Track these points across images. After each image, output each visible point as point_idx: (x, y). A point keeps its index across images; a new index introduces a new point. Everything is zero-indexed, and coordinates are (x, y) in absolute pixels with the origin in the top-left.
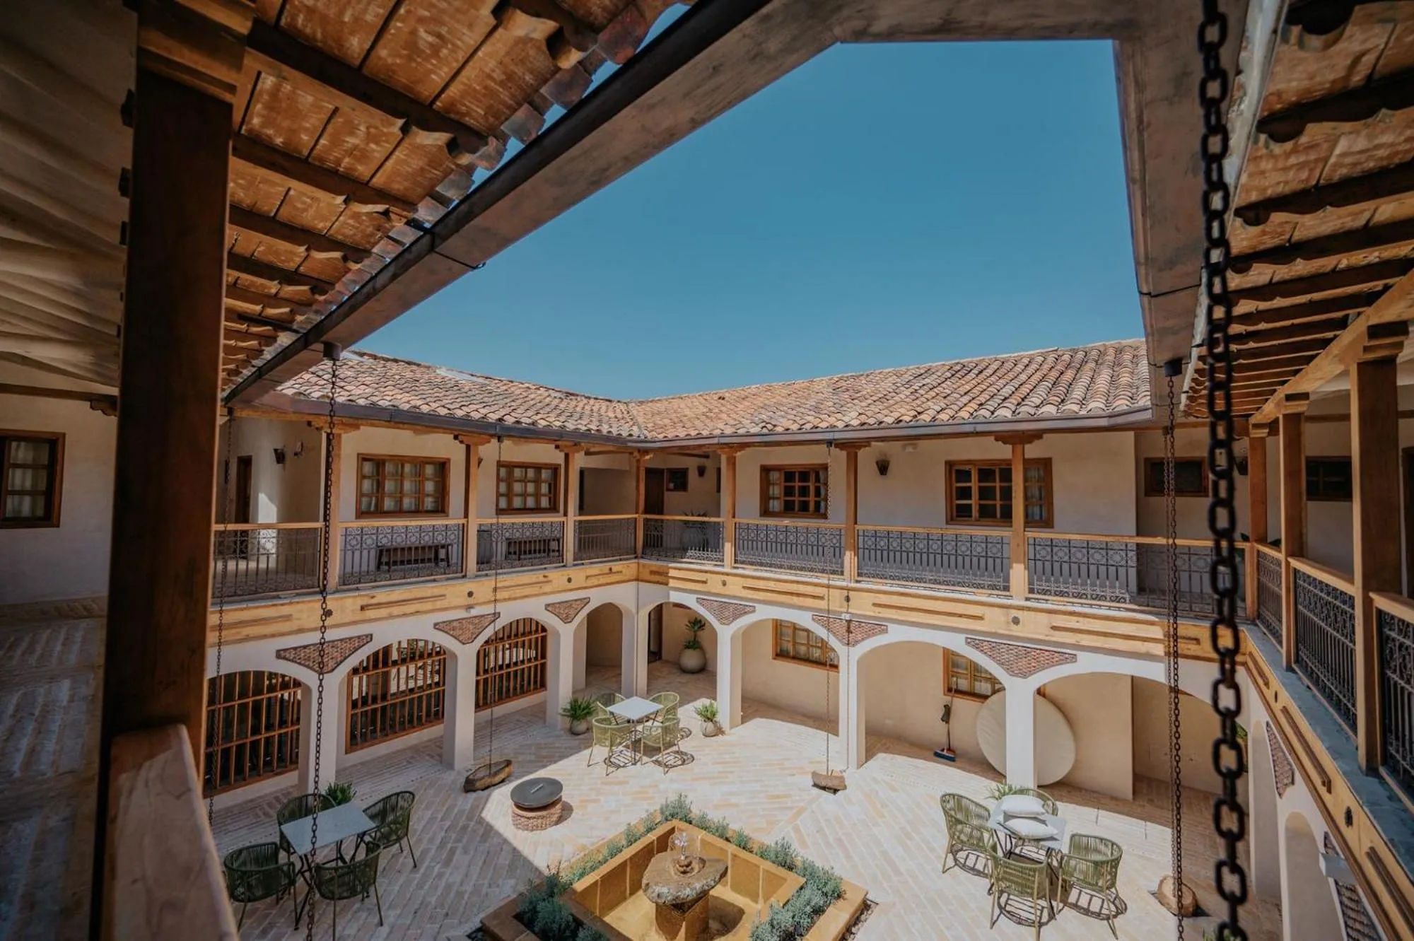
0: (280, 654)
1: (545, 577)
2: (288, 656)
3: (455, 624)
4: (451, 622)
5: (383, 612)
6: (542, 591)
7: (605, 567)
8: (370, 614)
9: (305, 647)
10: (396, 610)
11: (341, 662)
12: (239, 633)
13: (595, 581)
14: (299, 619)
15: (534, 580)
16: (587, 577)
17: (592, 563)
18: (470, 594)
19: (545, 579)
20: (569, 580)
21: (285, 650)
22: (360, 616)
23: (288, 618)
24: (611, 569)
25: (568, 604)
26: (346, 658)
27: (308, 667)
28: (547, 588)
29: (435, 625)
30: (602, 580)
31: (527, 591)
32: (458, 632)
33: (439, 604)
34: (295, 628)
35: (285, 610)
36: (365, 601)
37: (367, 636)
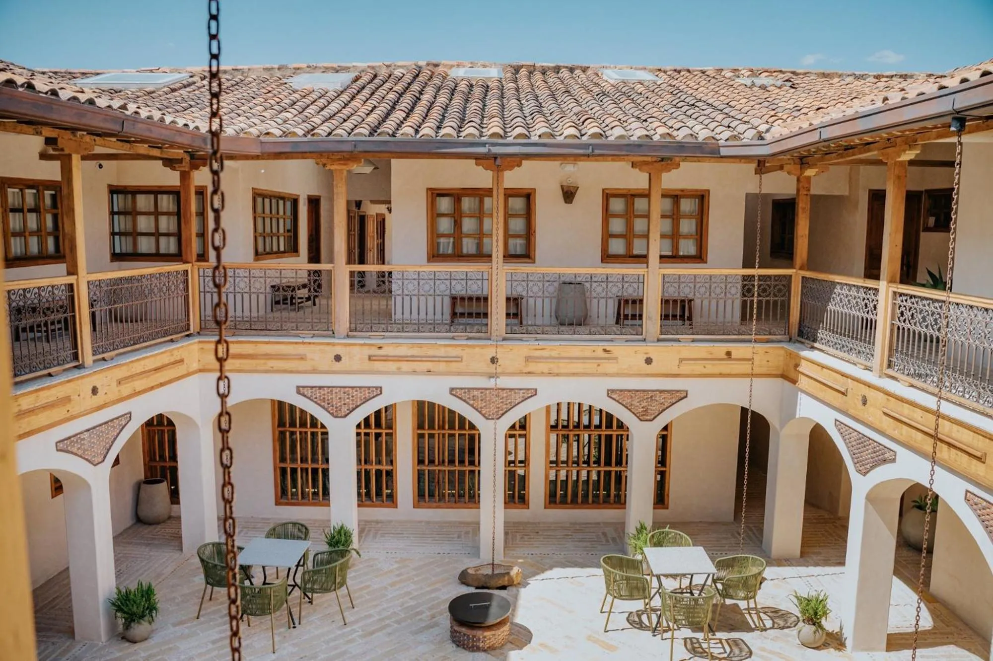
0: (299, 390)
1: (605, 351)
2: (306, 393)
3: (476, 393)
4: (469, 389)
5: (392, 366)
6: (601, 370)
7: (720, 349)
8: (378, 365)
9: (320, 388)
10: (405, 366)
11: (354, 409)
12: (265, 364)
13: (698, 368)
14: (312, 359)
15: (588, 354)
16: (681, 360)
17: (694, 341)
18: (493, 360)
19: (606, 355)
20: (649, 361)
21: (304, 387)
22: (368, 365)
23: (302, 358)
24: (729, 354)
25: (649, 395)
26: (357, 407)
27: (323, 407)
28: (610, 367)
29: (452, 390)
30: (710, 368)
31: (578, 367)
32: (480, 404)
33: (454, 366)
34: (309, 368)
35: (301, 350)
36: (375, 351)
37: (377, 388)
